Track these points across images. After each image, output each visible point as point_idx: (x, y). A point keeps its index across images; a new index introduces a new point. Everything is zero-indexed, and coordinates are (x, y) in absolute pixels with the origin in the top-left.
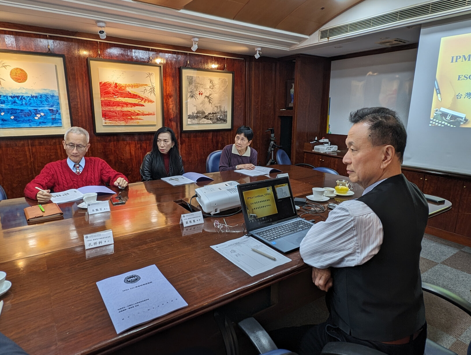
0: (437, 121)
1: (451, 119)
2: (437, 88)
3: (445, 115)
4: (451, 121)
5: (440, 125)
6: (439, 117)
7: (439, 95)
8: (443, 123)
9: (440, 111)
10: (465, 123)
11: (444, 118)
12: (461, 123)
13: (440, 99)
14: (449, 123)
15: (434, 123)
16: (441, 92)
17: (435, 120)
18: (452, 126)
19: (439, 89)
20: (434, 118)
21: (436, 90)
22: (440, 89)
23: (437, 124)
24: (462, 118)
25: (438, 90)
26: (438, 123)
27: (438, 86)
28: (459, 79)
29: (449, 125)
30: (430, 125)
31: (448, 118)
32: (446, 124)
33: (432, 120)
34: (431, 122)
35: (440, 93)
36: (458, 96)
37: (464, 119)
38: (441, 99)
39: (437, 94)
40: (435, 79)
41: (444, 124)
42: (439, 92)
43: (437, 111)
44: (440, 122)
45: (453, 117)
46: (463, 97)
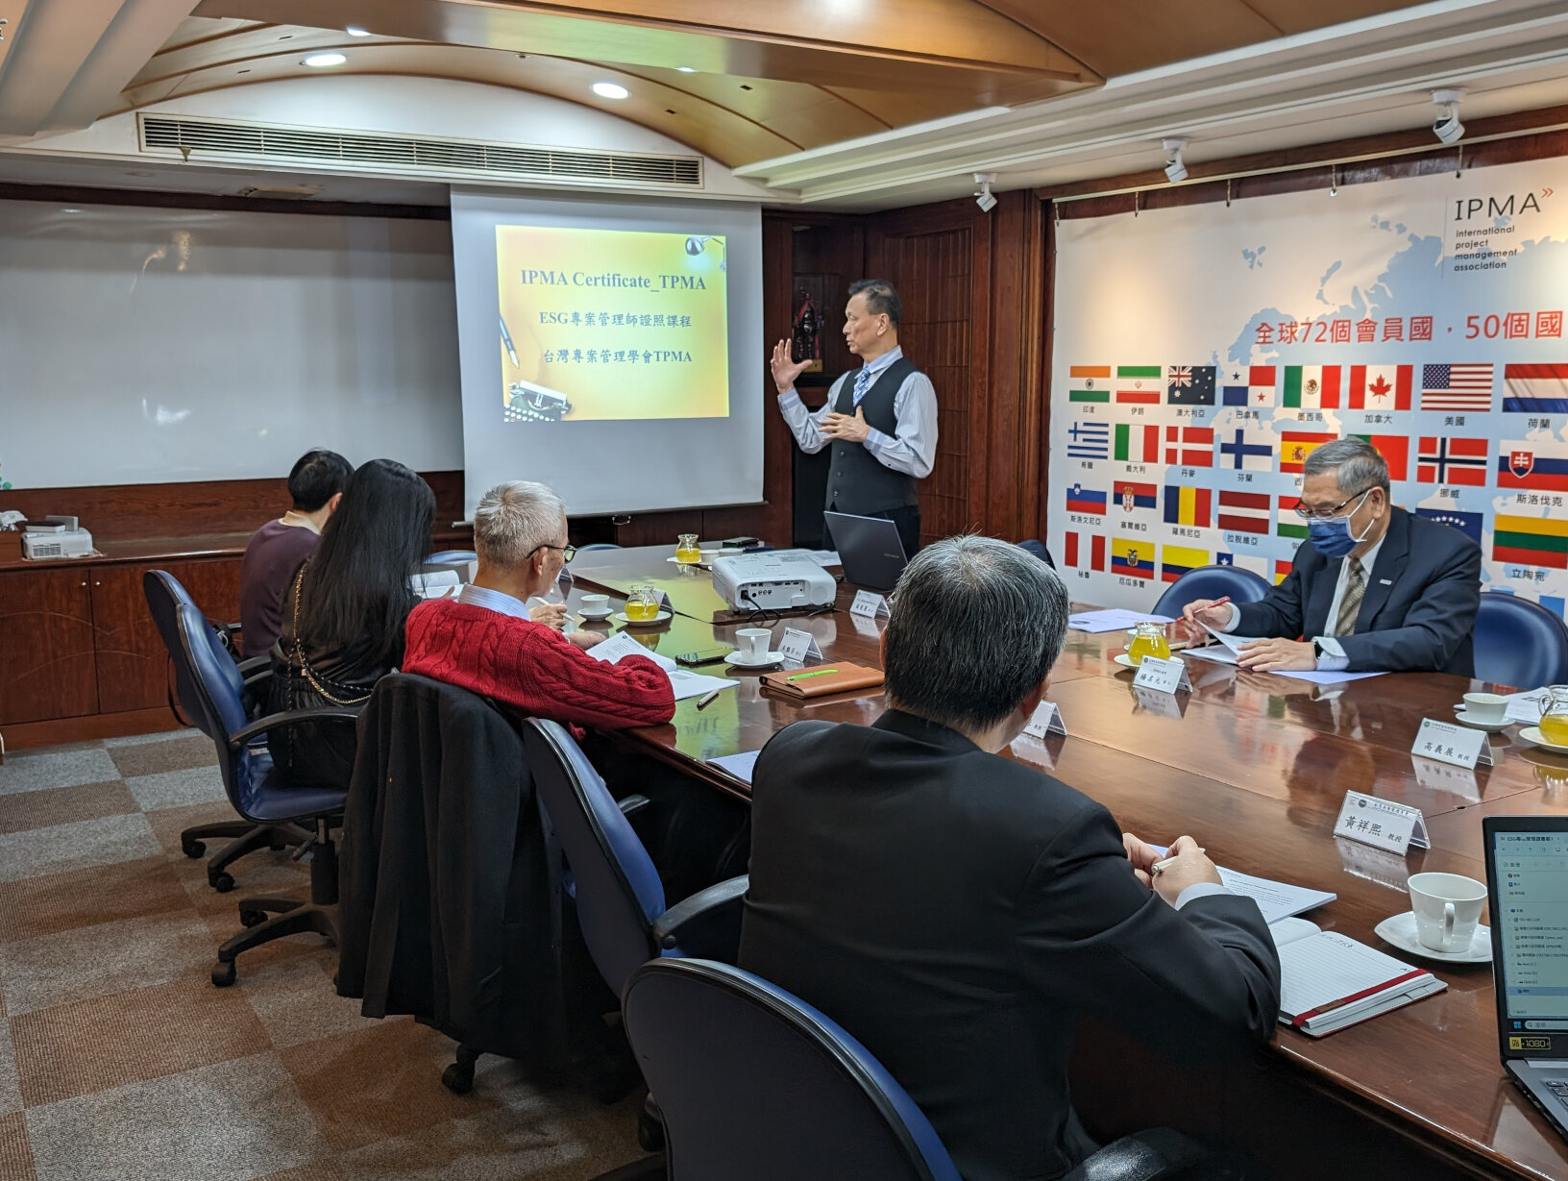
0: (519, 410)
1: (543, 405)
2: (506, 337)
3: (530, 396)
4: (545, 408)
5: (525, 419)
6: (521, 401)
7: (512, 352)
8: (531, 413)
9: (520, 388)
10: (568, 412)
11: (530, 404)
12: (563, 412)
13: (515, 362)
14: (541, 413)
15: (513, 415)
16: (516, 347)
17: (513, 408)
18: (547, 419)
19: (509, 339)
20: (511, 404)
21: (505, 341)
22: (513, 339)
23: (519, 417)
24: (562, 402)
25: (508, 343)
26: (521, 413)
27: (508, 334)
28: (542, 322)
29: (542, 417)
30: (507, 420)
31: (538, 403)
32: (536, 415)
33: (509, 409)
34: (507, 413)
35: (513, 349)
36: (547, 357)
37: (564, 403)
38: (519, 363)
39: (509, 350)
40: (498, 317)
41: (532, 417)
42: (511, 348)
43: (514, 387)
44: (524, 412)
45: (547, 400)
46: (555, 357)
